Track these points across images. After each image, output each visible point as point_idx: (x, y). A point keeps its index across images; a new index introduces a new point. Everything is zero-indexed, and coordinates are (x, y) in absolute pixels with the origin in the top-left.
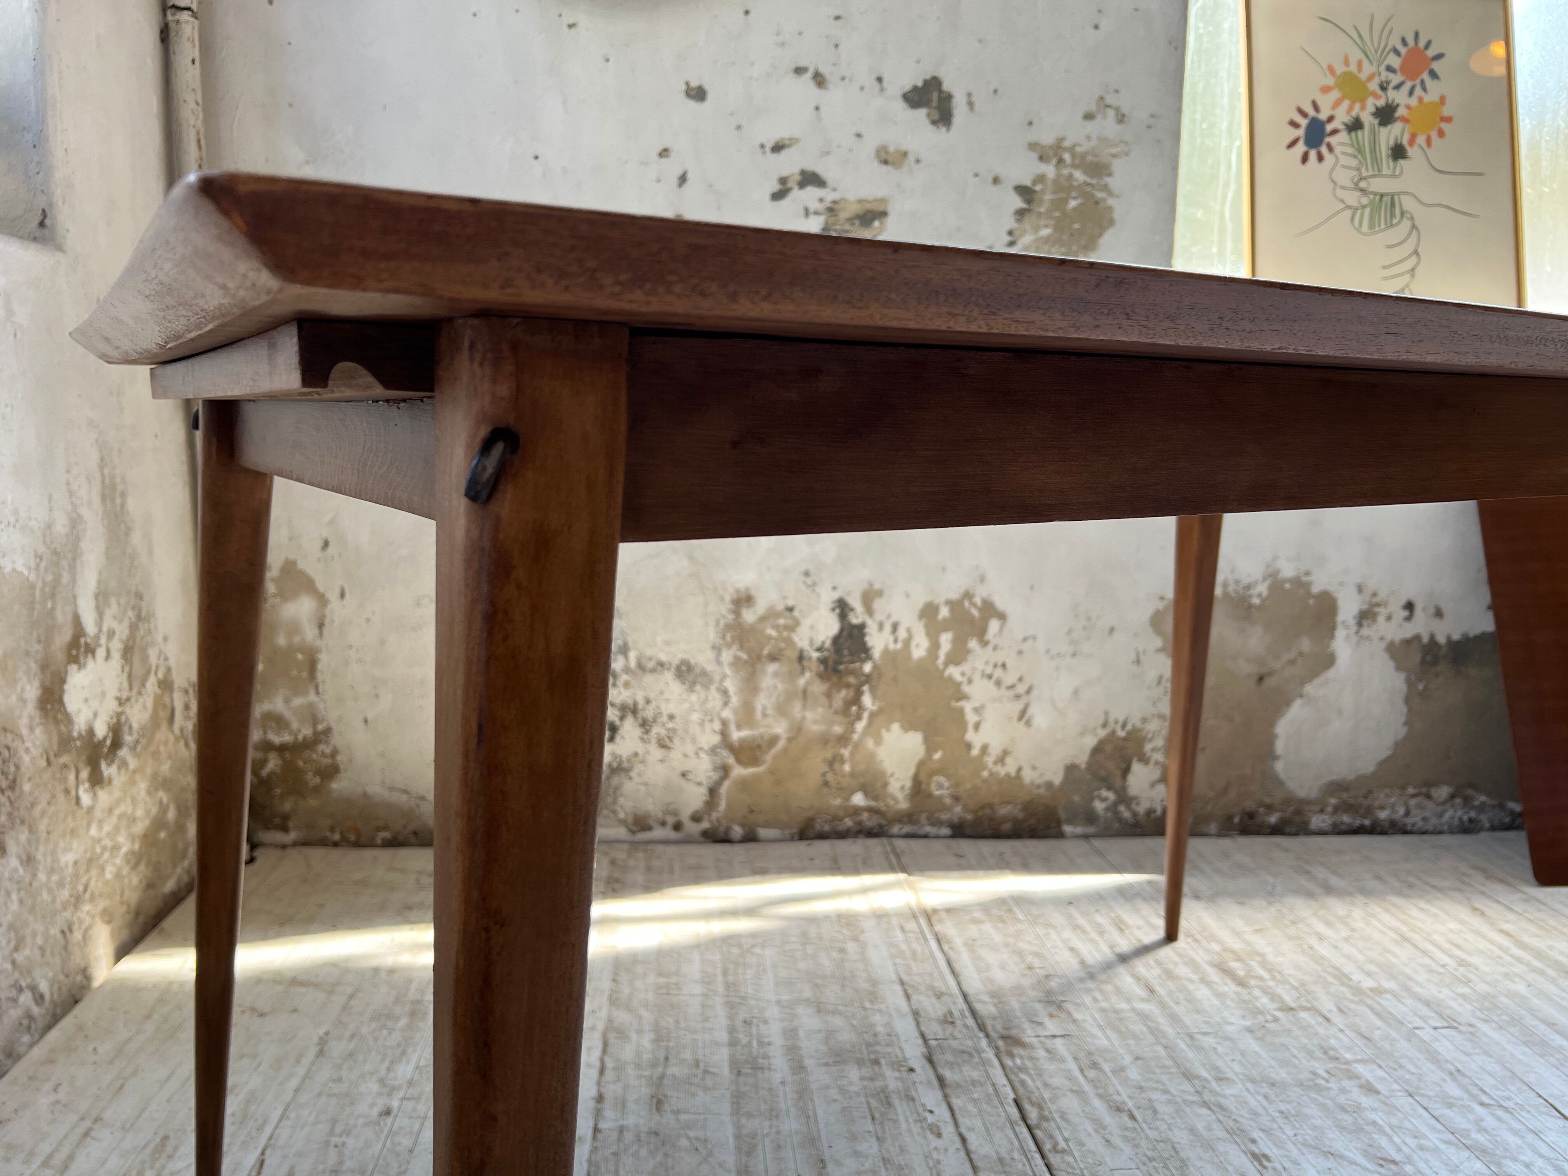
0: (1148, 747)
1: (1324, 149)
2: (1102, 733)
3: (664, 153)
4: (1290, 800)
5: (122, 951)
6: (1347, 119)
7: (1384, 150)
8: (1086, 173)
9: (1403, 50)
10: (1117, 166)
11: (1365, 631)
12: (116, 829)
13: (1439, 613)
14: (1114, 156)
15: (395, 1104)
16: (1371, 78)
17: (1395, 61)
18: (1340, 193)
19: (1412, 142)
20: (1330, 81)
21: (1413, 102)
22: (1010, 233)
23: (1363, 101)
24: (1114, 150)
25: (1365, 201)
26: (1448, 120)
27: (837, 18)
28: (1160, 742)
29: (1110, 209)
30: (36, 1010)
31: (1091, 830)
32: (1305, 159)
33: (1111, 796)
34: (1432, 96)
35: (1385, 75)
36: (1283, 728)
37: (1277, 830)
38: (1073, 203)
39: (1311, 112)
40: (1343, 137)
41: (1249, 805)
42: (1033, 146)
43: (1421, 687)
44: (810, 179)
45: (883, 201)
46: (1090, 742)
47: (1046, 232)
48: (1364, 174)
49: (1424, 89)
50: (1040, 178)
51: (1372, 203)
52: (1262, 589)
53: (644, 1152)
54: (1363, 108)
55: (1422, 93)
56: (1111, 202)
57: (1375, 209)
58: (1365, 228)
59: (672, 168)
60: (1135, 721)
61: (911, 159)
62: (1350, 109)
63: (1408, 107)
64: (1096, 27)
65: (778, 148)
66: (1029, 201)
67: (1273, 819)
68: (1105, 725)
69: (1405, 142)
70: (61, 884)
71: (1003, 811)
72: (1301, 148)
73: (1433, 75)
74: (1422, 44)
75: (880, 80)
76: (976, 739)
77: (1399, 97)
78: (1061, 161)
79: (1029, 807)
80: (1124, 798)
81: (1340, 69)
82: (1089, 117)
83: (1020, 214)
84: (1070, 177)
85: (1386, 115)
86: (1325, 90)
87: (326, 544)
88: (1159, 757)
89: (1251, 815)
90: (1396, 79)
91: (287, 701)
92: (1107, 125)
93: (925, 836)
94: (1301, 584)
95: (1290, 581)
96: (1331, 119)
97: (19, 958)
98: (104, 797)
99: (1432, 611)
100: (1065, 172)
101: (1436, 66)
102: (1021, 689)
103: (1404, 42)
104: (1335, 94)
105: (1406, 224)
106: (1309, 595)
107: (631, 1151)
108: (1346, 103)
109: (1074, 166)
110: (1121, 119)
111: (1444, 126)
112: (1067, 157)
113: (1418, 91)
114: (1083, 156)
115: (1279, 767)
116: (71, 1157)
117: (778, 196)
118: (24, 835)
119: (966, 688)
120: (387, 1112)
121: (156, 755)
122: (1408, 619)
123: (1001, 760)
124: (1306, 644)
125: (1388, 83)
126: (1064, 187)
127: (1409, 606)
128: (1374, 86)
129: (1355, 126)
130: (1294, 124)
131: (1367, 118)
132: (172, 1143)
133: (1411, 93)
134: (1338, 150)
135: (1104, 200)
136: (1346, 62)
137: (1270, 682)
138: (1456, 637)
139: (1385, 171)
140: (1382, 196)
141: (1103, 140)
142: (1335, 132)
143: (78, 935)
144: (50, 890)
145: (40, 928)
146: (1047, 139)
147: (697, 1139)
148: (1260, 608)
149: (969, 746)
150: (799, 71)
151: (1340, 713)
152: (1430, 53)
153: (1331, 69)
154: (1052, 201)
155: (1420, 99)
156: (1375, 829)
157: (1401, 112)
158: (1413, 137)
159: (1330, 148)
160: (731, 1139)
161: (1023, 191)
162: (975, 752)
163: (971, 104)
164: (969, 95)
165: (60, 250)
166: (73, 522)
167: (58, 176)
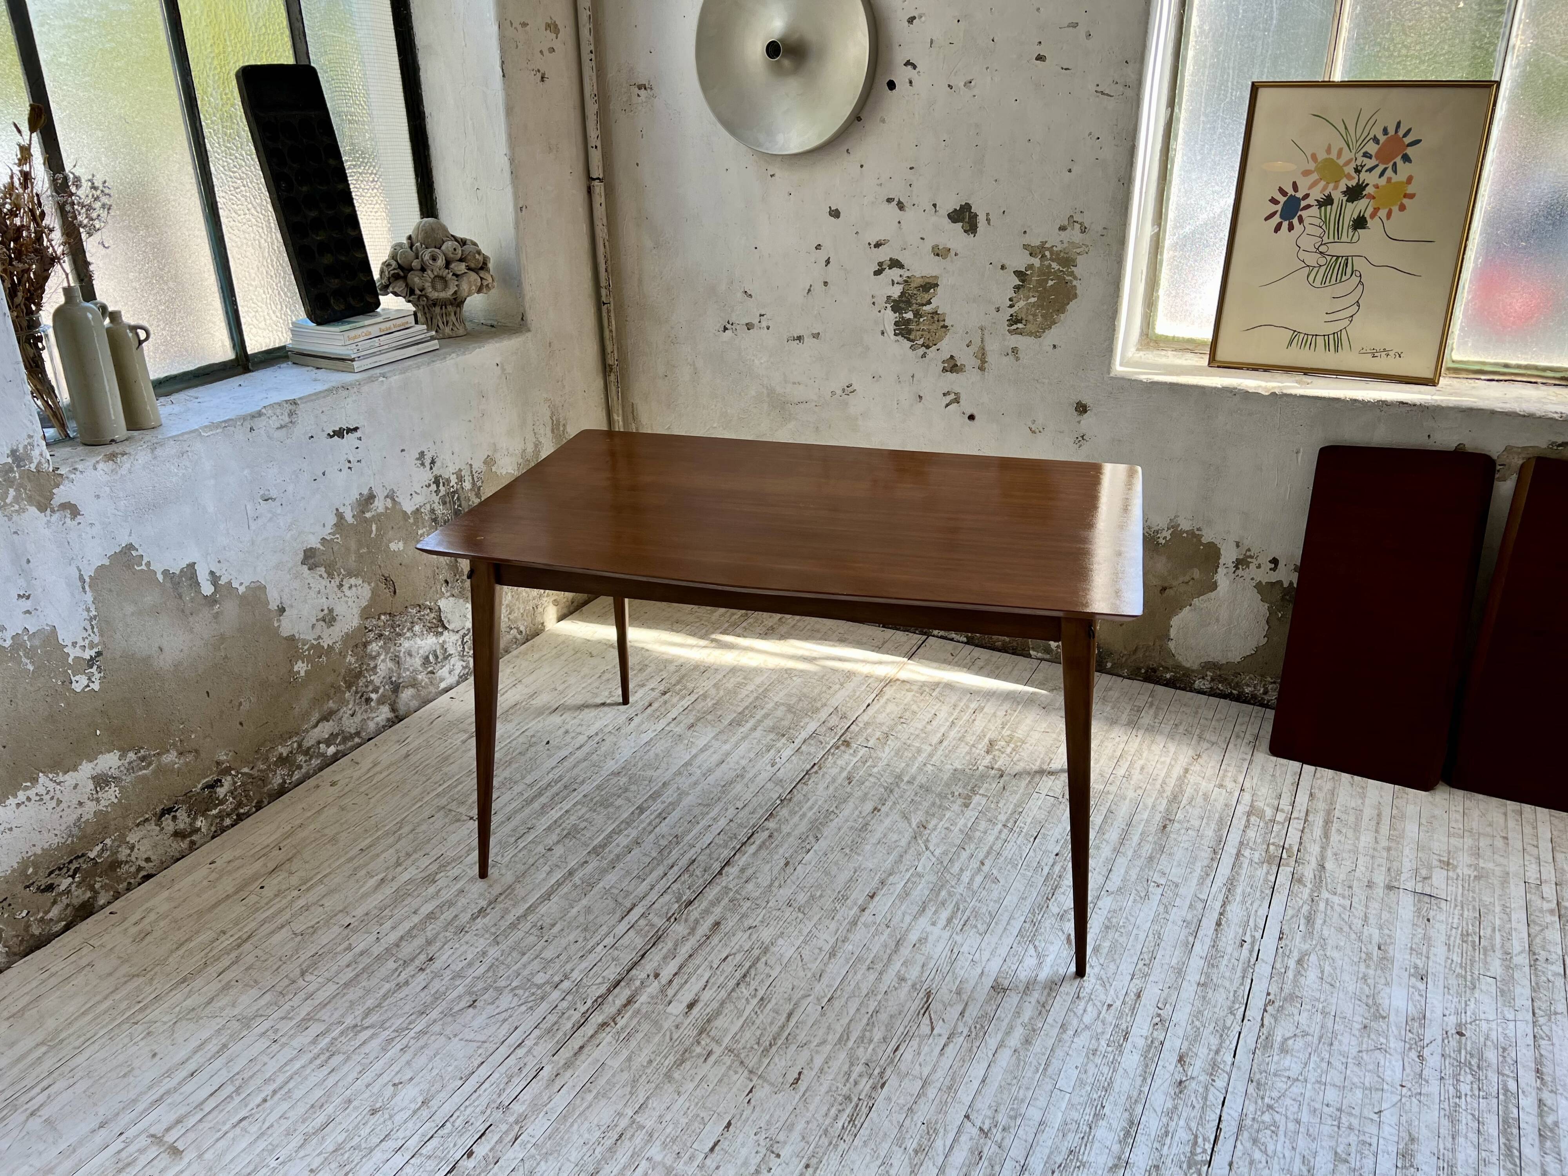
1: (1295, 221)
3: (818, 247)
4: (1178, 666)
5: (561, 618)
6: (1320, 197)
7: (1347, 221)
8: (1059, 264)
9: (1382, 139)
10: (1080, 260)
11: (1240, 572)
14: (1078, 254)
16: (1347, 163)
17: (1372, 148)
18: (1302, 255)
19: (1373, 216)
20: (1312, 166)
21: (1383, 181)
22: (1011, 300)
23: (1337, 182)
24: (1078, 251)
25: (1322, 261)
26: (1411, 196)
27: (911, 168)
29: (1074, 288)
30: (519, 637)
31: (1048, 657)
32: (1278, 228)
34: (1401, 177)
35: (1361, 160)
36: (1175, 621)
37: (1170, 684)
38: (1050, 283)
39: (1291, 192)
40: (1314, 211)
41: (1152, 664)
42: (1026, 247)
43: (1279, 615)
44: (895, 264)
45: (936, 277)
47: (1033, 300)
48: (1325, 240)
49: (1395, 172)
50: (1030, 267)
51: (1327, 264)
52: (1167, 534)
54: (1336, 188)
55: (1392, 174)
56: (1075, 283)
57: (1330, 267)
58: (1317, 283)
59: (822, 256)
61: (952, 253)
62: (1325, 188)
63: (1377, 187)
64: (1070, 171)
65: (878, 245)
66: (1023, 281)
67: (1168, 677)
69: (1367, 215)
72: (1276, 220)
73: (1406, 159)
74: (1401, 133)
75: (935, 205)
77: (1371, 179)
78: (1043, 256)
81: (1322, 156)
82: (1062, 228)
83: (1017, 288)
84: (1049, 267)
85: (1354, 193)
86: (1306, 173)
89: (1154, 670)
90: (1370, 163)
92: (1074, 235)
93: (952, 640)
94: (1194, 536)
95: (1187, 532)
96: (1306, 196)
97: (511, 617)
99: (1291, 567)
100: (1046, 263)
101: (1410, 151)
103: (1385, 131)
104: (1315, 176)
105: (1355, 280)
106: (1200, 543)
108: (1322, 183)
109: (1052, 260)
110: (1084, 230)
111: (1406, 201)
112: (1047, 253)
113: (1389, 173)
114: (1058, 253)
115: (1172, 645)
117: (878, 273)
122: (1274, 569)
124: (1196, 573)
125: (1362, 167)
126: (1046, 273)
127: (1275, 561)
128: (1350, 169)
129: (1326, 202)
130: (1274, 201)
131: (1337, 196)
133: (1382, 174)
134: (1307, 221)
135: (1071, 281)
136: (1329, 151)
137: (1168, 593)
139: (1344, 238)
140: (1338, 257)
141: (1071, 243)
142: (1308, 206)
143: (540, 610)
145: (522, 606)
146: (1036, 242)
150: (890, 200)
151: (1217, 620)
152: (1407, 140)
153: (1314, 157)
154: (1038, 281)
155: (1389, 180)
156: (1240, 698)
157: (1369, 190)
158: (1376, 210)
159: (1301, 220)
161: (1019, 274)
163: (988, 220)
164: (988, 214)
165: (529, 330)
166: (536, 446)
167: (527, 298)
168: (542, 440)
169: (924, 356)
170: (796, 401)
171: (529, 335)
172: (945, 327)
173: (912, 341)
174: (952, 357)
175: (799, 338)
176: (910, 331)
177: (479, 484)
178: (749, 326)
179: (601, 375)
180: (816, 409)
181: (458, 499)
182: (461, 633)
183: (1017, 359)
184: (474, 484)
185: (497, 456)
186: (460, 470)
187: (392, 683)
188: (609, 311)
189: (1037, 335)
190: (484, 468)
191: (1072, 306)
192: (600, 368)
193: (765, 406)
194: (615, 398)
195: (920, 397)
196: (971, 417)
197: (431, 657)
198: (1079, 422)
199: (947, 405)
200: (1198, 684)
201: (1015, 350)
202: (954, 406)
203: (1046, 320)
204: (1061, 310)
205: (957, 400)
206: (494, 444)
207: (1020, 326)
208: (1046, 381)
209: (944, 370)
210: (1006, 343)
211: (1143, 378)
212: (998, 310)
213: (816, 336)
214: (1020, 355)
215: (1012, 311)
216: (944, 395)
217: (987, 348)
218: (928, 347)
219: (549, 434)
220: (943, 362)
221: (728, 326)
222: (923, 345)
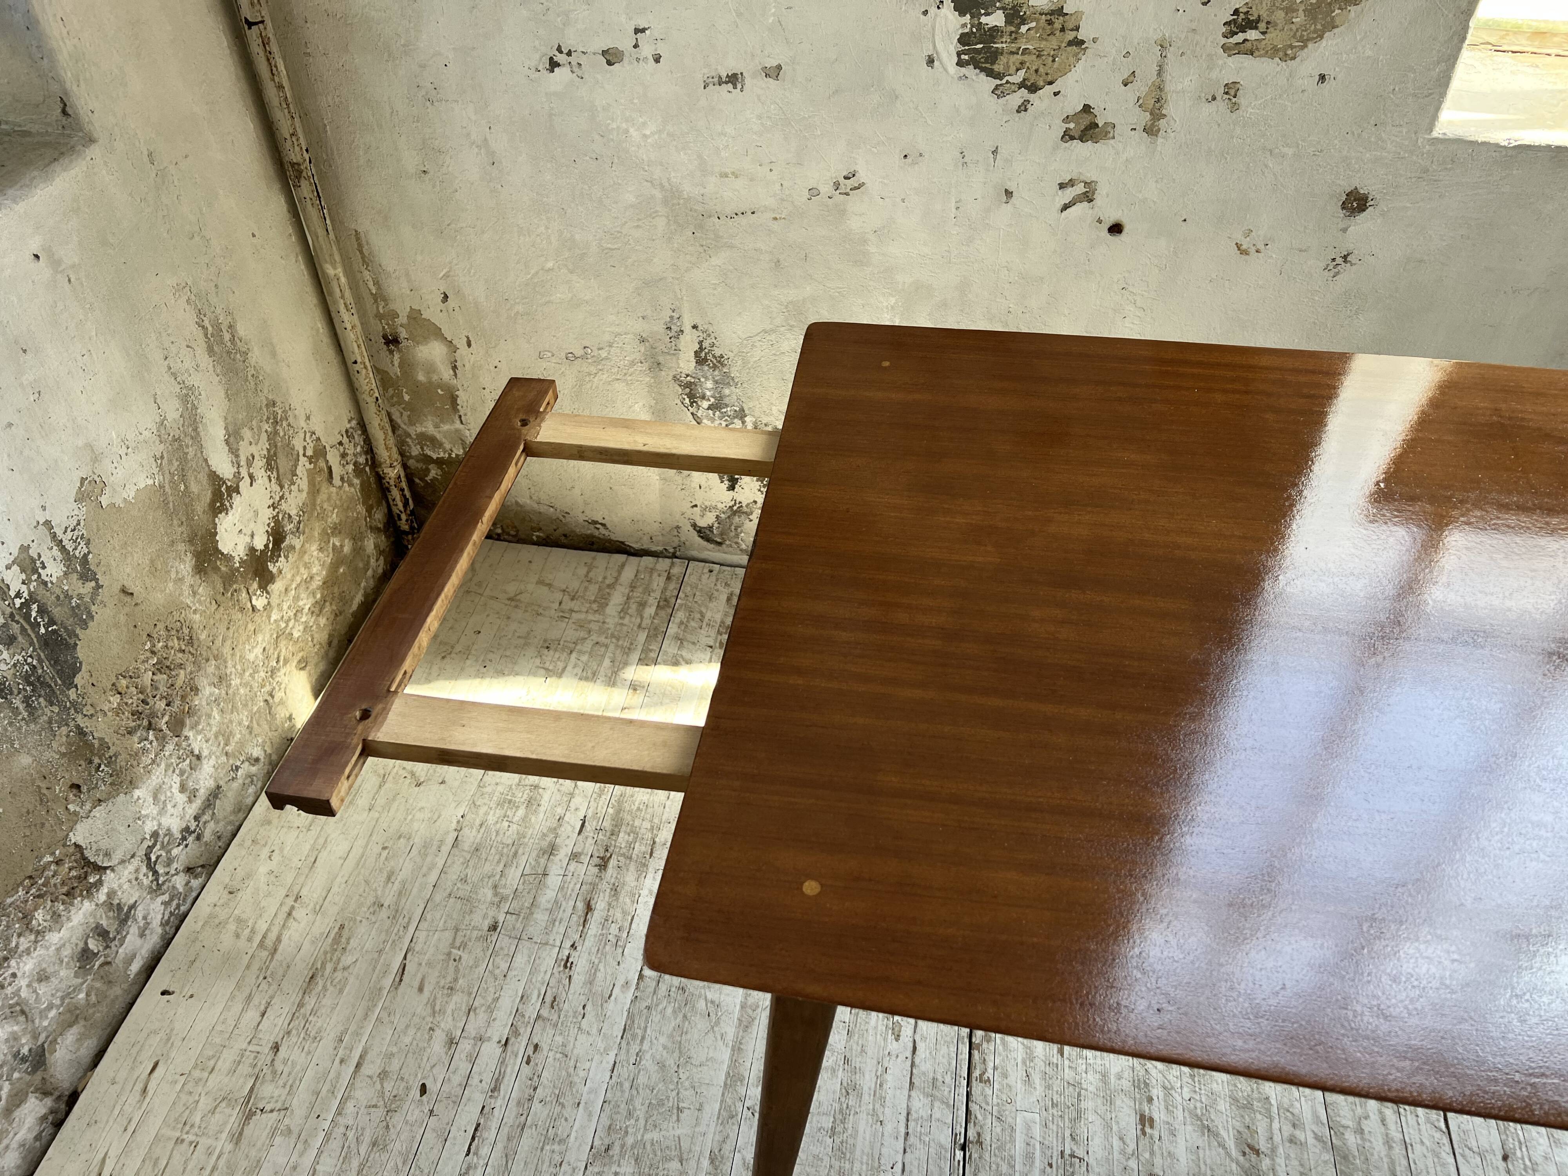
12: (297, 598)
15: (501, 919)
30: (254, 769)
53: (669, 1010)
70: (255, 671)
87: (446, 297)
91: (437, 426)
98: (276, 587)
107: (661, 1007)
116: (279, 940)
118: (211, 668)
120: (494, 928)
121: (322, 516)
132: (345, 933)
143: (278, 695)
144: (246, 685)
147: (712, 1002)
160: (738, 1007)
165: (91, 140)
166: (185, 399)
167: (63, 57)
168: (195, 380)
169: (1023, 108)
170: (729, 211)
171: (94, 151)
172: (1078, 43)
173: (998, 76)
174: (1087, 109)
175: (733, 79)
176: (994, 56)
177: (82, 549)
178: (611, 57)
179: (277, 186)
180: (775, 226)
181: (42, 611)
182: (141, 852)
183: (1234, 107)
184: (67, 557)
185: (105, 468)
186: (24, 549)
187: (24, 1060)
188: (265, 43)
189: (1285, 54)
190: (82, 512)
192: (271, 171)
193: (661, 223)
194: (321, 232)
195: (1009, 194)
196: (1116, 229)
197: (93, 945)
198: (1345, 230)
199: (1065, 207)
201: (1231, 90)
202: (1080, 209)
203: (1314, 19)
205: (1088, 197)
206: (89, 446)
207: (1252, 35)
208: (1290, 151)
209: (1067, 136)
210: (1214, 75)
211: (1502, 137)
213: (774, 72)
214: (1242, 100)
216: (1062, 186)
217: (1169, 87)
218: (1033, 89)
219: (205, 361)
220: (1067, 119)
221: (560, 58)
222: (1022, 85)
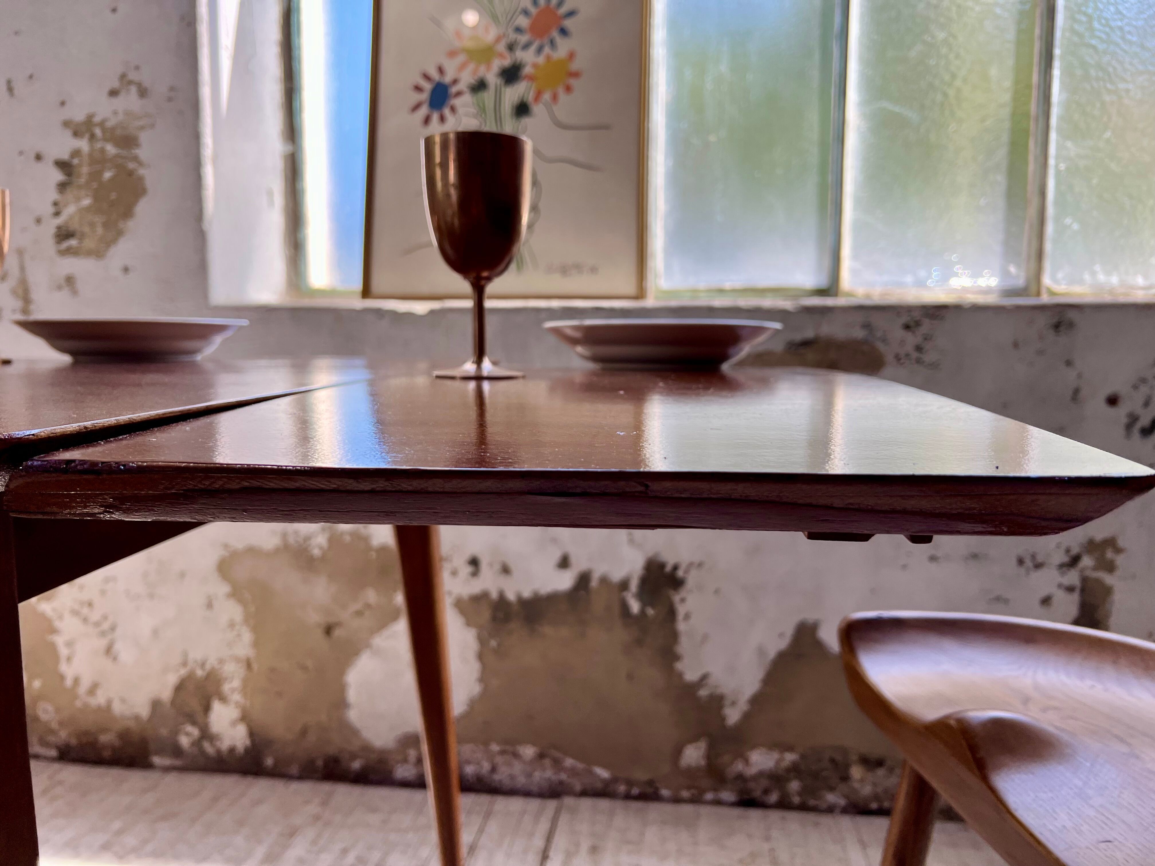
0: (226, 688)
1: (447, 111)
2: (183, 672)
4: (367, 748)
6: (472, 80)
7: (508, 108)
8: (116, 145)
9: (534, 11)
10: (144, 137)
13: (506, 570)
14: (142, 128)
16: (498, 40)
17: (523, 22)
19: (537, 99)
21: (541, 59)
22: (55, 204)
23: (489, 62)
24: (141, 123)
26: (577, 75)
28: (236, 683)
29: (141, 179)
31: (178, 763)
32: (427, 120)
33: (195, 732)
34: (561, 53)
35: (513, 36)
36: (353, 677)
37: (361, 779)
38: (108, 175)
39: (436, 76)
40: (467, 98)
41: (331, 750)
42: (67, 124)
43: (493, 643)
46: (172, 679)
47: (87, 202)
49: (553, 47)
50: (76, 153)
52: (321, 540)
54: (489, 68)
55: (550, 51)
56: (142, 172)
60: (212, 662)
62: (476, 70)
63: (535, 65)
64: (114, 10)
66: (69, 175)
67: (356, 765)
68: (185, 664)
69: (530, 100)
71: (105, 738)
72: (424, 110)
73: (564, 32)
74: (554, 4)
76: (68, 671)
77: (527, 56)
78: (93, 136)
79: (124, 735)
80: (206, 734)
82: (113, 93)
83: (62, 187)
84: (103, 151)
85: (511, 74)
86: (452, 55)
88: (237, 697)
89: (334, 760)
90: (523, 39)
92: (131, 100)
94: (360, 537)
95: (348, 533)
96: (455, 82)
99: (497, 567)
100: (99, 145)
101: (568, 23)
102: (106, 626)
103: (536, 3)
104: (462, 58)
106: (369, 548)
108: (472, 66)
109: (105, 140)
110: (143, 92)
111: (573, 82)
112: (98, 132)
113: (547, 50)
114: (112, 131)
115: (353, 716)
119: (57, 624)
122: (475, 574)
123: (92, 690)
125: (516, 43)
126: (98, 160)
127: (474, 562)
128: (501, 47)
129: (480, 86)
130: (418, 89)
133: (539, 51)
134: (461, 111)
135: (136, 170)
137: (337, 633)
138: (527, 594)
141: (127, 113)
142: (459, 94)
146: (79, 116)
148: (323, 558)
149: (62, 678)
152: (563, 10)
153: (458, 34)
154: (90, 174)
157: (527, 70)
158: (539, 94)
159: (453, 109)
161: (63, 165)
162: (69, 682)
163: (9, 89)
164: (9, 81)
189: (98, 254)
191: (142, 207)
200: (403, 772)
201: (70, 280)
203: (109, 230)
204: (128, 213)
207: (73, 242)
210: (57, 270)
212: (38, 221)
214: (78, 287)
215: (59, 221)
217: (29, 281)
